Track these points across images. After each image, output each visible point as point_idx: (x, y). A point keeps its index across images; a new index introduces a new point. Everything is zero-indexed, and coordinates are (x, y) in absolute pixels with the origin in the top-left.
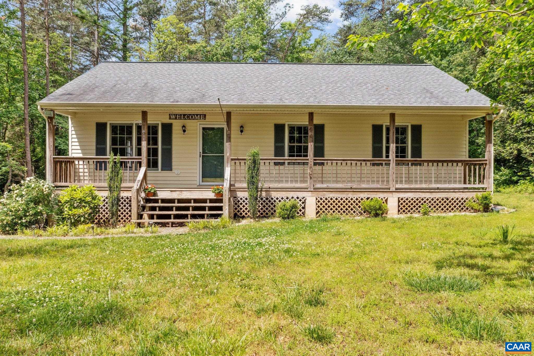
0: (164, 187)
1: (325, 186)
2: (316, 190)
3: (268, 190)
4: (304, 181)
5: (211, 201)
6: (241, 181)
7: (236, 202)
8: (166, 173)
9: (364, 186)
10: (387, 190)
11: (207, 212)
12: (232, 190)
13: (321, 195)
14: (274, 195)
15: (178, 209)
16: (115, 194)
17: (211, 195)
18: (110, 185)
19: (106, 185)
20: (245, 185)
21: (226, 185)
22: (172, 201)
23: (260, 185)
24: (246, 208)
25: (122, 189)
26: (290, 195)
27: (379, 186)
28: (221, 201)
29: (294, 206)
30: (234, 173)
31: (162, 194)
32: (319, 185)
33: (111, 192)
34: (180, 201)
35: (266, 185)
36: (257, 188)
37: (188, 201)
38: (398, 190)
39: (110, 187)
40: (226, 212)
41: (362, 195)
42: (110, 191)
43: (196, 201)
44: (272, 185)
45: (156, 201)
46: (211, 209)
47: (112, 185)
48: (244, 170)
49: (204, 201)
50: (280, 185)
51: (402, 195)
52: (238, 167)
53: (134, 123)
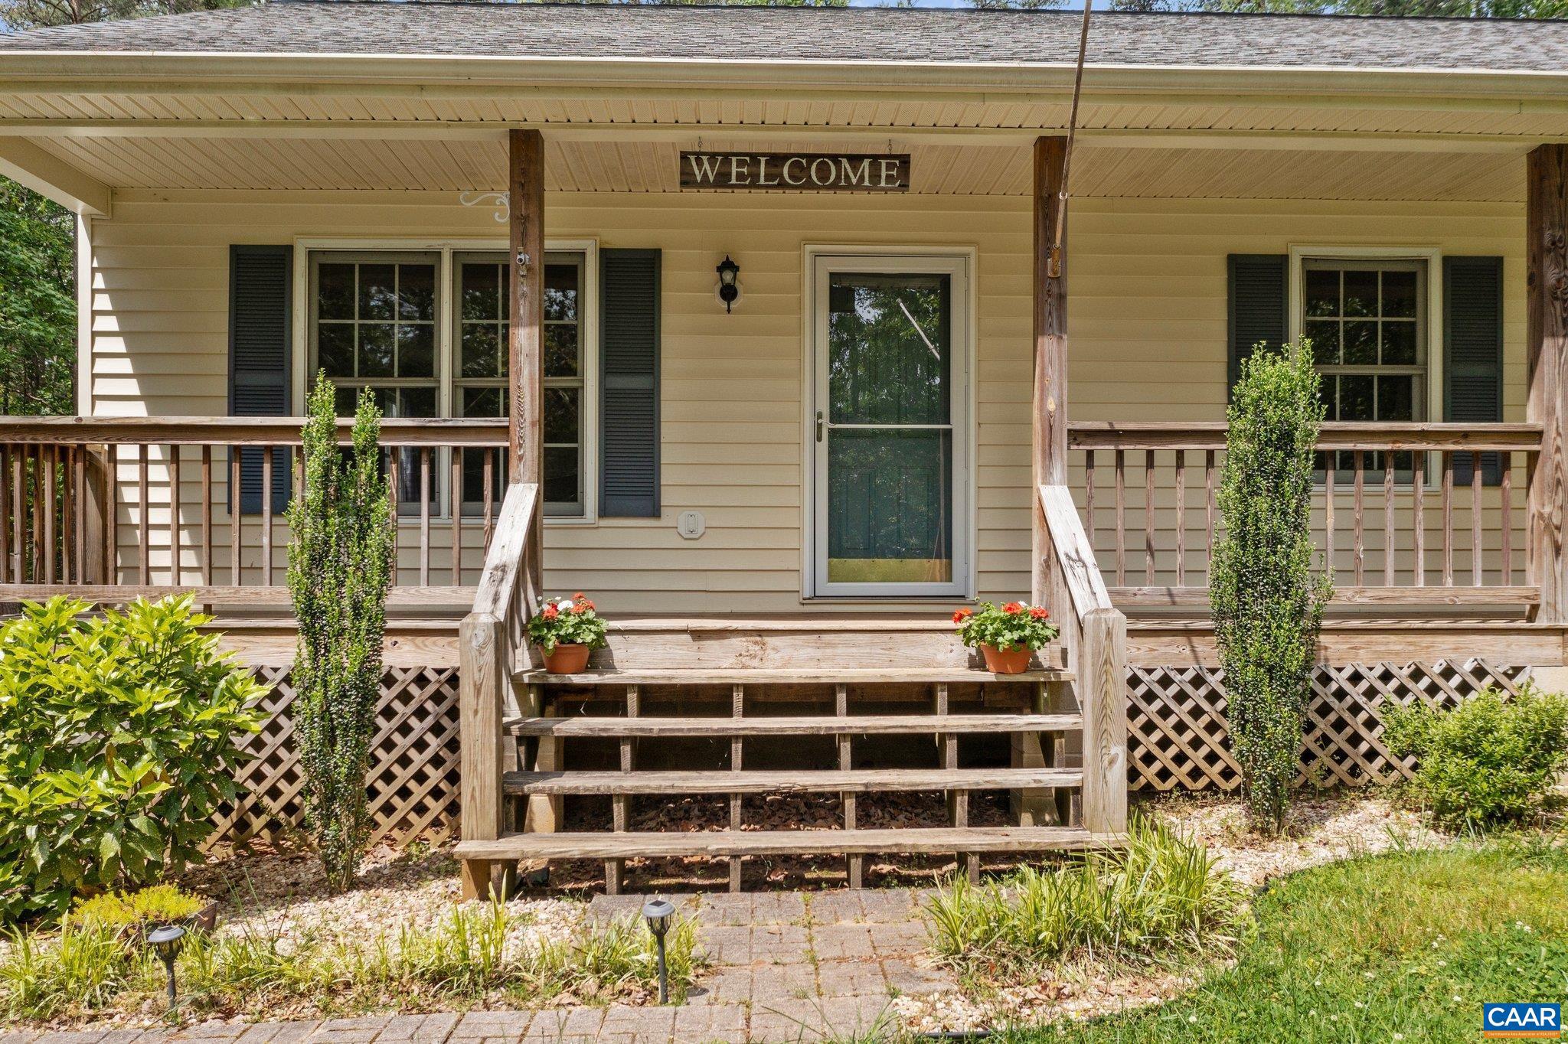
8: (630, 531)
14: (1370, 653)
15: (761, 753)
16: (347, 658)
18: (310, 597)
19: (282, 595)
22: (712, 698)
25: (391, 624)
31: (641, 658)
33: (314, 643)
34: (763, 698)
37: (816, 698)
39: (311, 612)
42: (311, 632)
43: (865, 698)
45: (609, 700)
47: (322, 599)
49: (915, 697)
53: (446, 247)
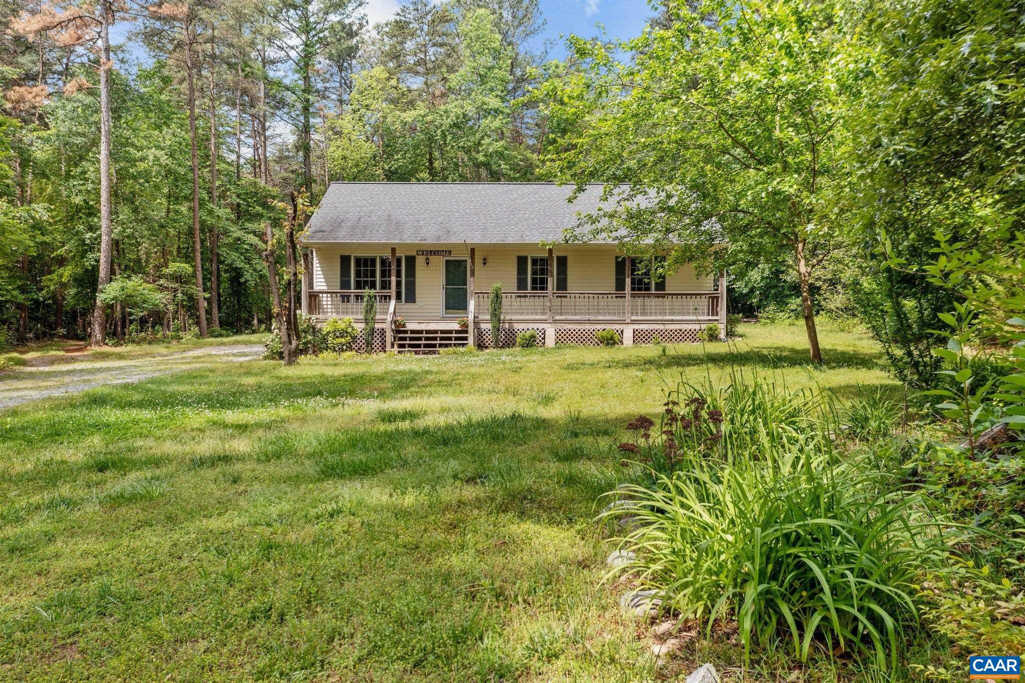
0: (412, 319)
1: (563, 317)
2: (555, 321)
3: (511, 322)
4: (545, 314)
5: (457, 332)
6: (484, 314)
7: (480, 334)
8: (410, 306)
9: (600, 318)
10: (623, 322)
11: (453, 342)
12: (476, 323)
13: (559, 326)
14: (516, 326)
15: (427, 339)
16: (371, 326)
17: (456, 326)
18: (365, 317)
19: (361, 317)
20: (488, 317)
21: (471, 317)
22: (420, 332)
23: (502, 317)
24: (489, 338)
25: (376, 321)
26: (530, 326)
27: (615, 318)
28: (466, 332)
29: (533, 337)
30: (477, 305)
31: (410, 326)
32: (558, 317)
33: (366, 324)
34: (428, 332)
35: (508, 317)
36: (499, 320)
37: (436, 332)
38: (634, 322)
39: (366, 319)
40: (471, 341)
41: (599, 327)
43: (442, 332)
44: (513, 318)
45: (406, 332)
46: (457, 339)
47: (367, 317)
48: (487, 303)
49: (450, 332)
50: (521, 317)
51: (636, 327)
52: (481, 299)
53: (378, 255)
